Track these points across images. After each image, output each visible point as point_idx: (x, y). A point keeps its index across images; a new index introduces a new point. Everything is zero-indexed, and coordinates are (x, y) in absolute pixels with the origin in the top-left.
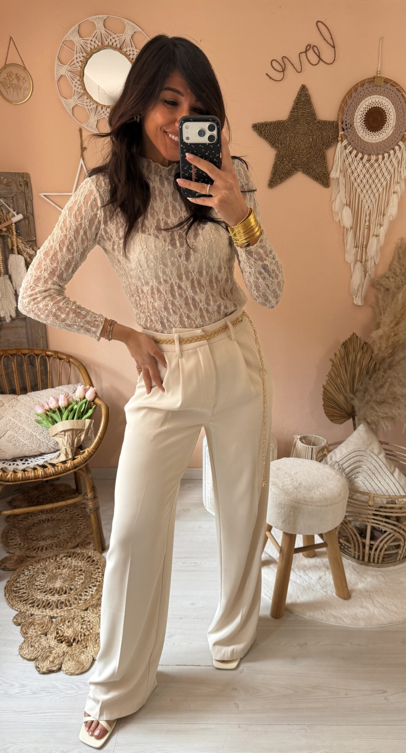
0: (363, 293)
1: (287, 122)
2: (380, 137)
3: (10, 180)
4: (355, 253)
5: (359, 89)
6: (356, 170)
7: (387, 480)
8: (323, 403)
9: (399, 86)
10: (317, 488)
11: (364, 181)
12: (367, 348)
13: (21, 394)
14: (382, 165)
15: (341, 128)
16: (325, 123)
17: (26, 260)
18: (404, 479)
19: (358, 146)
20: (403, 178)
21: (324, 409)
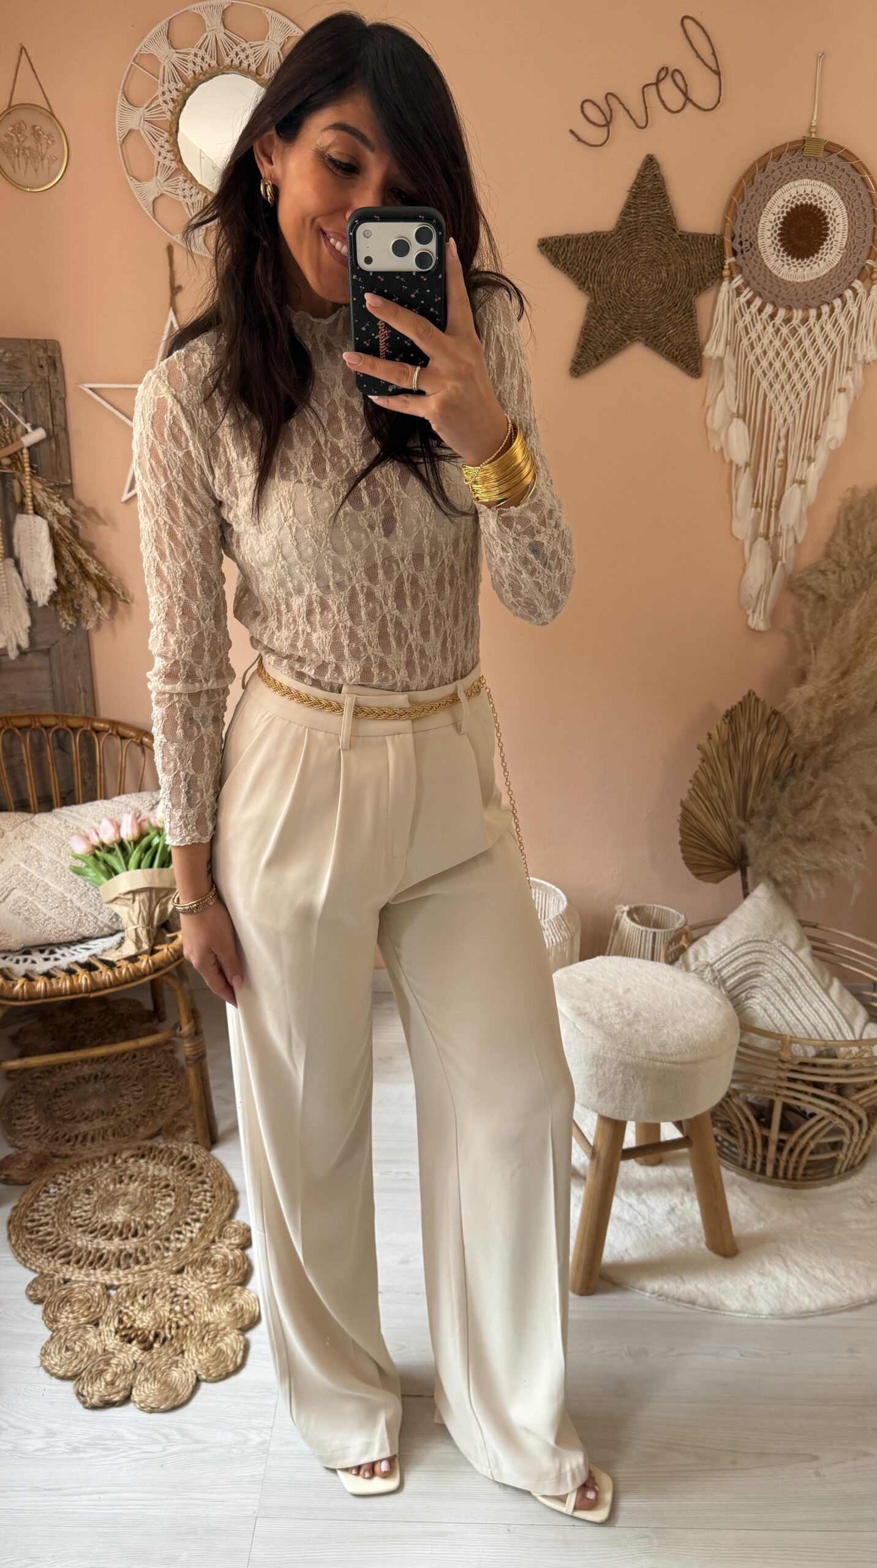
0: (769, 605)
1: (613, 236)
2: (814, 271)
3: (18, 355)
4: (753, 520)
5: (771, 165)
6: (760, 340)
8: (681, 839)
9: (857, 158)
10: (673, 1024)
11: (777, 365)
12: (779, 725)
13: (40, 811)
14: (817, 330)
15: (732, 250)
16: (695, 238)
17: (51, 528)
18: (851, 1002)
19: (765, 289)
20: (860, 358)
21: (682, 851)
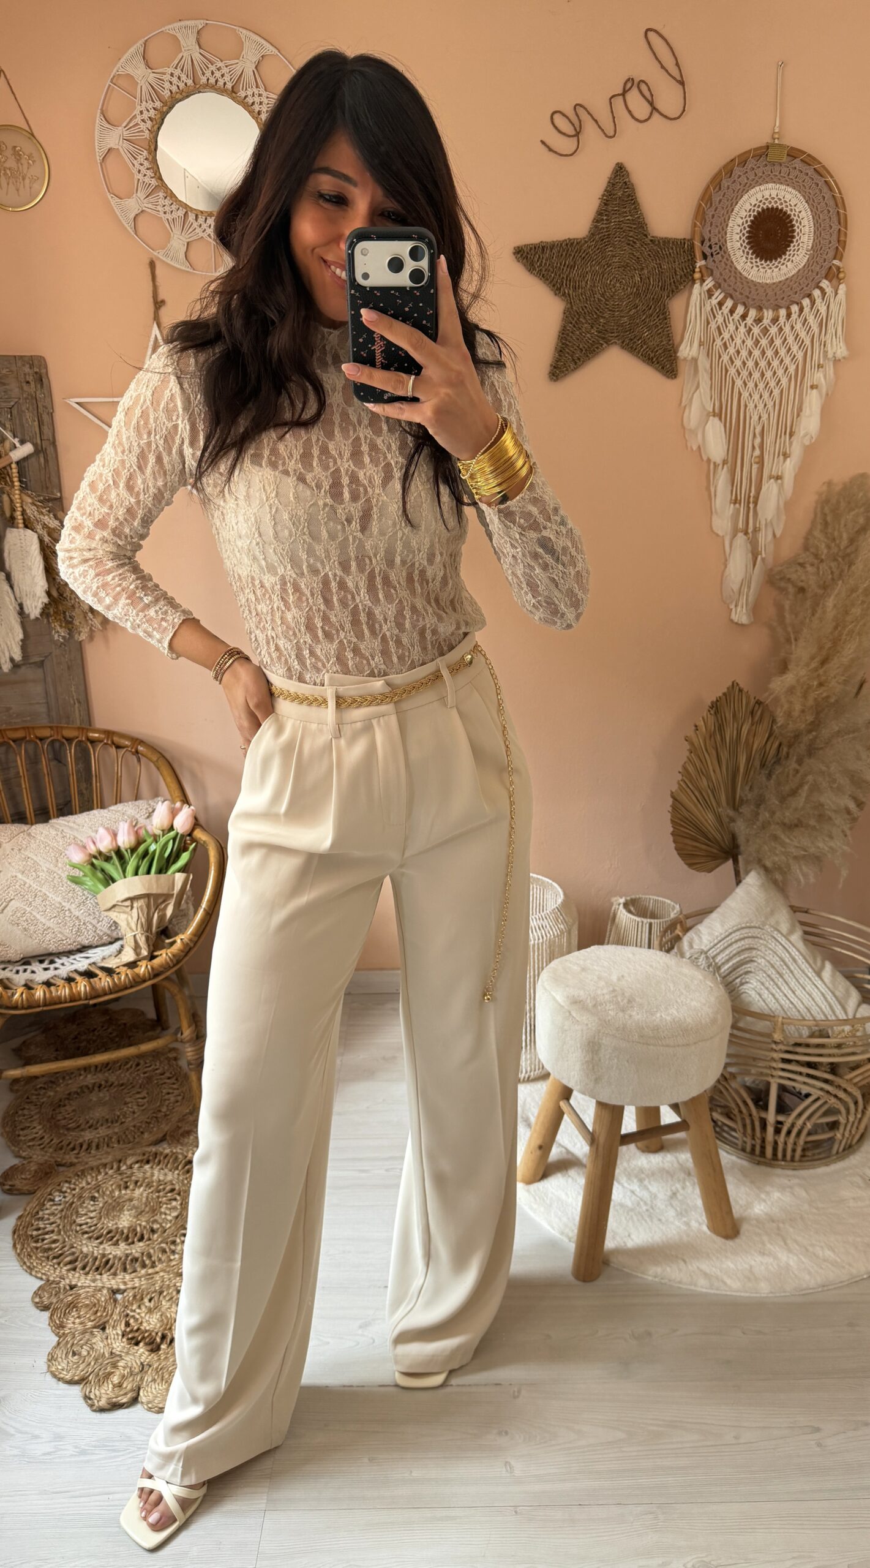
0: (750, 599)
1: (586, 242)
2: (781, 272)
3: (4, 371)
4: (731, 515)
5: (737, 171)
6: (733, 340)
7: (809, 987)
8: (672, 829)
9: (820, 163)
10: (666, 1009)
11: (750, 364)
12: (762, 714)
13: (36, 823)
14: (787, 329)
15: (701, 254)
16: (666, 242)
17: (41, 541)
18: (843, 984)
19: (736, 291)
20: (830, 355)
21: (674, 841)
